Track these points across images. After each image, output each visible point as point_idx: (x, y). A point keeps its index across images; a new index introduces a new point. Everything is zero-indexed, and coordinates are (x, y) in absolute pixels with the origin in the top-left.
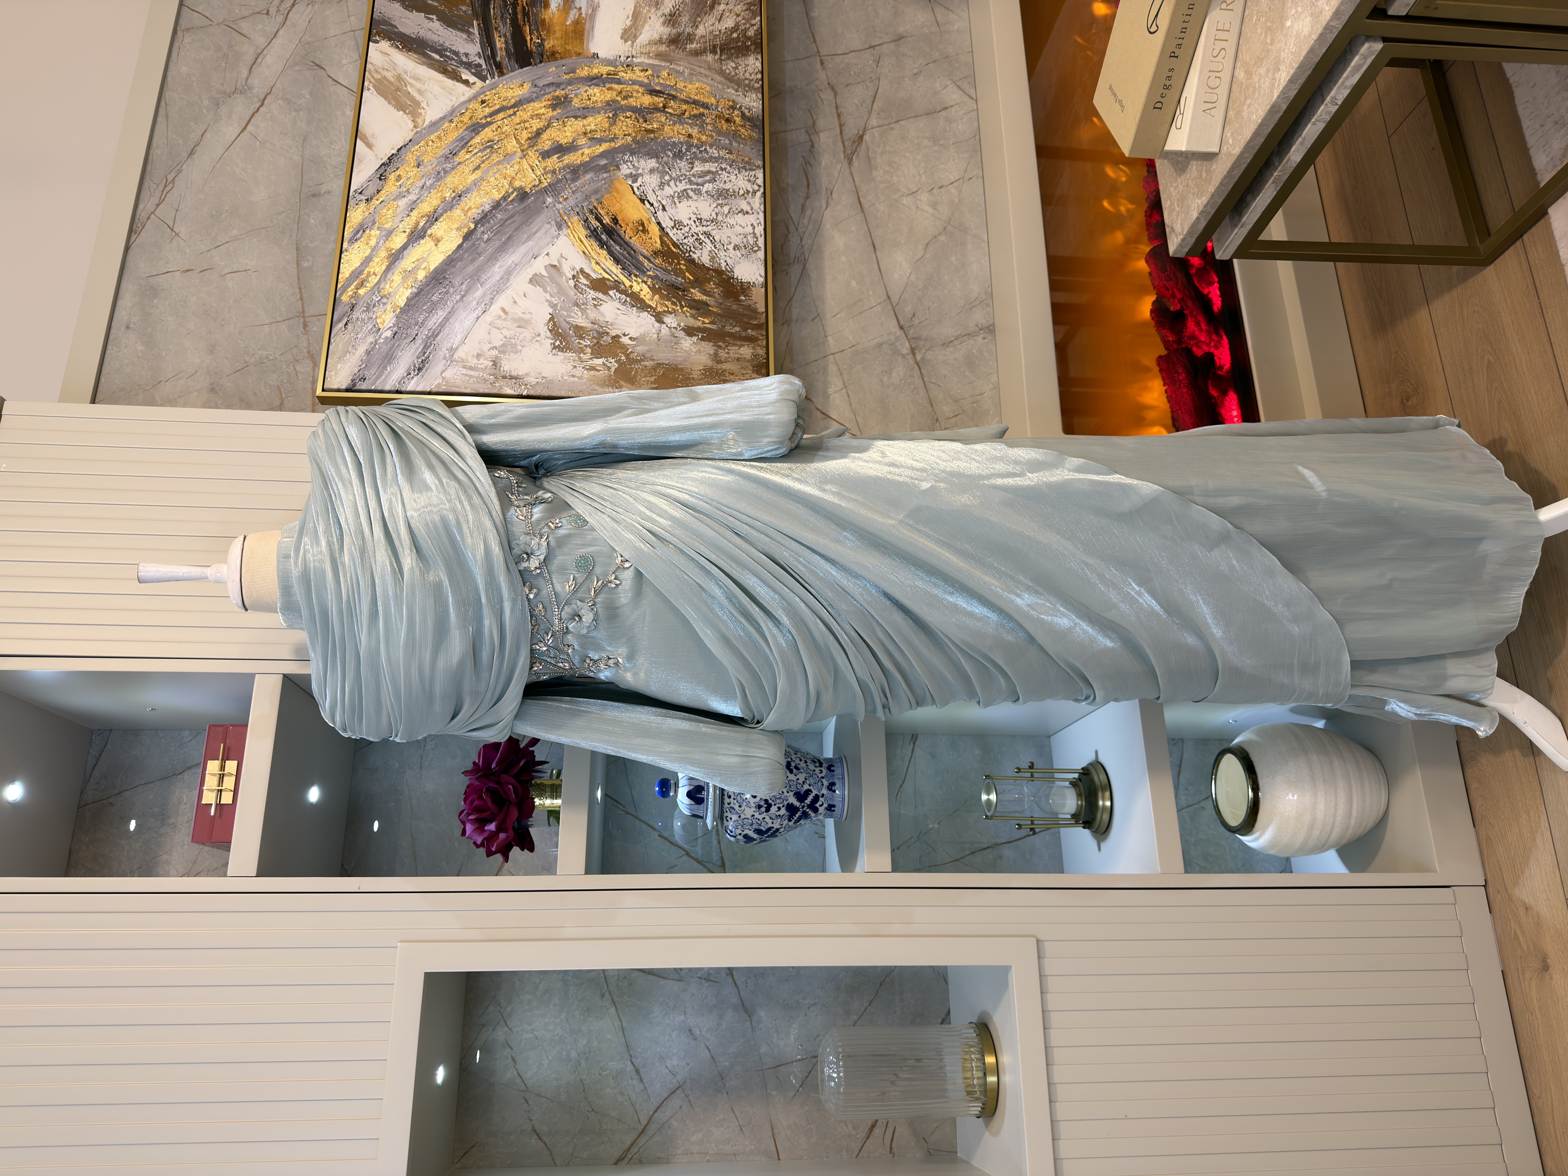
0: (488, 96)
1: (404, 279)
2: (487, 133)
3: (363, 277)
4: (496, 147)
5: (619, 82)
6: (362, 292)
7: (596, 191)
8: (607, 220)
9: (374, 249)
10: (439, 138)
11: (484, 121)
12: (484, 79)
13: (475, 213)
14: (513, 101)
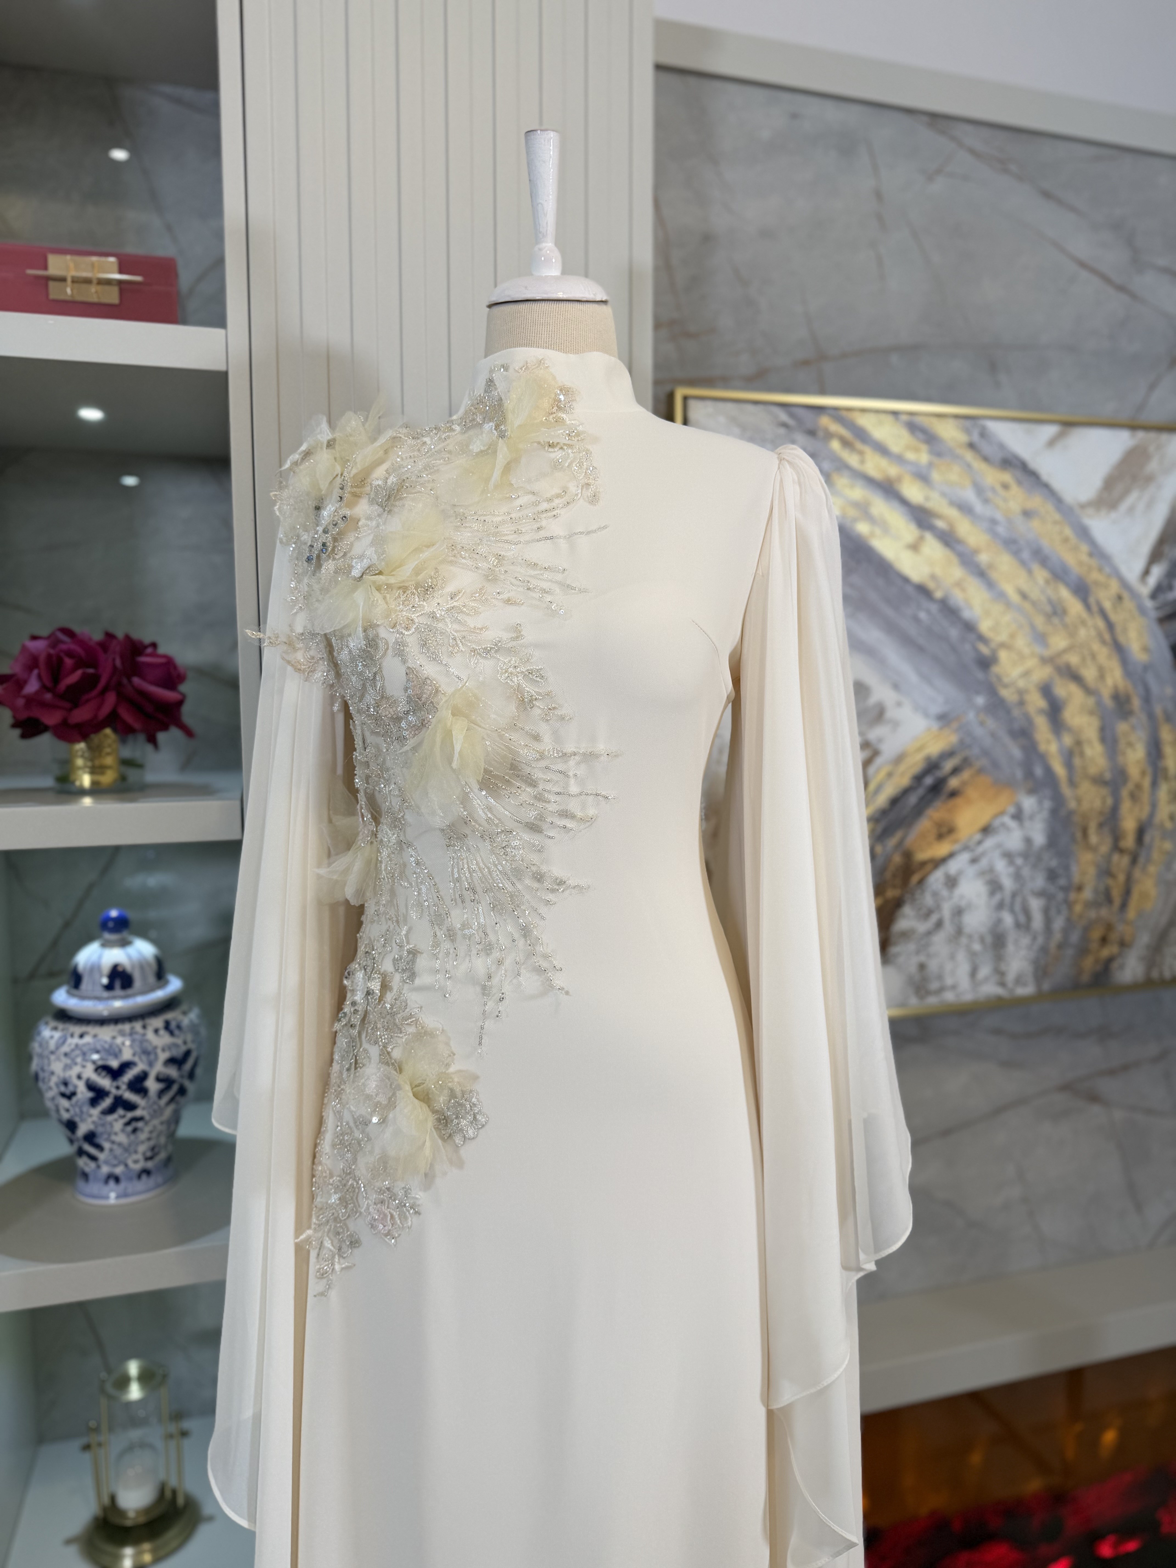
0: (1128, 604)
1: (856, 505)
2: (1075, 607)
3: (859, 445)
4: (1056, 620)
5: (1154, 784)
6: (835, 445)
7: (995, 765)
8: (954, 783)
9: (899, 459)
10: (1066, 540)
11: (1092, 600)
12: (1154, 595)
13: (958, 597)
14: (1121, 639)
